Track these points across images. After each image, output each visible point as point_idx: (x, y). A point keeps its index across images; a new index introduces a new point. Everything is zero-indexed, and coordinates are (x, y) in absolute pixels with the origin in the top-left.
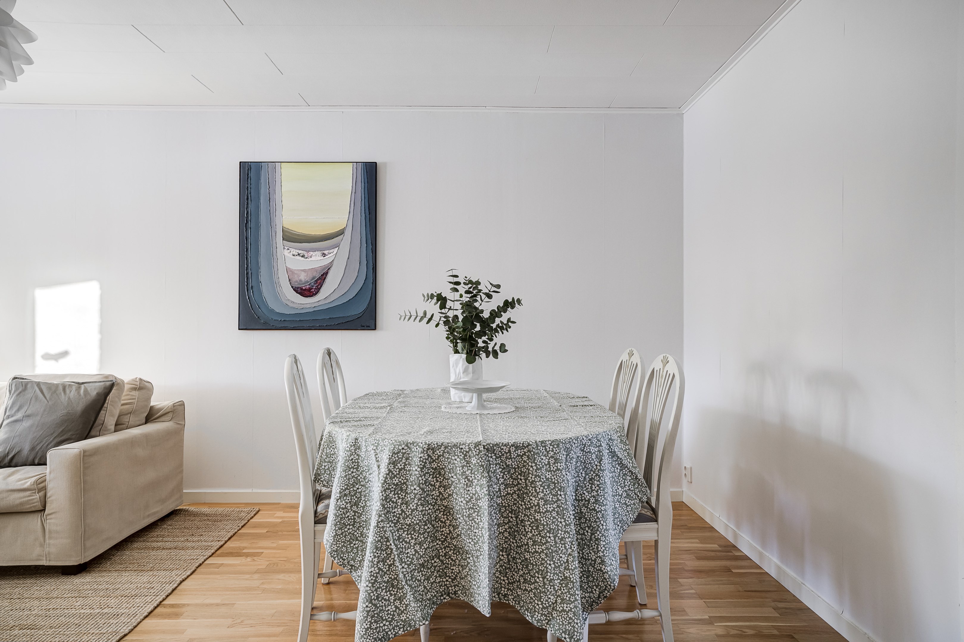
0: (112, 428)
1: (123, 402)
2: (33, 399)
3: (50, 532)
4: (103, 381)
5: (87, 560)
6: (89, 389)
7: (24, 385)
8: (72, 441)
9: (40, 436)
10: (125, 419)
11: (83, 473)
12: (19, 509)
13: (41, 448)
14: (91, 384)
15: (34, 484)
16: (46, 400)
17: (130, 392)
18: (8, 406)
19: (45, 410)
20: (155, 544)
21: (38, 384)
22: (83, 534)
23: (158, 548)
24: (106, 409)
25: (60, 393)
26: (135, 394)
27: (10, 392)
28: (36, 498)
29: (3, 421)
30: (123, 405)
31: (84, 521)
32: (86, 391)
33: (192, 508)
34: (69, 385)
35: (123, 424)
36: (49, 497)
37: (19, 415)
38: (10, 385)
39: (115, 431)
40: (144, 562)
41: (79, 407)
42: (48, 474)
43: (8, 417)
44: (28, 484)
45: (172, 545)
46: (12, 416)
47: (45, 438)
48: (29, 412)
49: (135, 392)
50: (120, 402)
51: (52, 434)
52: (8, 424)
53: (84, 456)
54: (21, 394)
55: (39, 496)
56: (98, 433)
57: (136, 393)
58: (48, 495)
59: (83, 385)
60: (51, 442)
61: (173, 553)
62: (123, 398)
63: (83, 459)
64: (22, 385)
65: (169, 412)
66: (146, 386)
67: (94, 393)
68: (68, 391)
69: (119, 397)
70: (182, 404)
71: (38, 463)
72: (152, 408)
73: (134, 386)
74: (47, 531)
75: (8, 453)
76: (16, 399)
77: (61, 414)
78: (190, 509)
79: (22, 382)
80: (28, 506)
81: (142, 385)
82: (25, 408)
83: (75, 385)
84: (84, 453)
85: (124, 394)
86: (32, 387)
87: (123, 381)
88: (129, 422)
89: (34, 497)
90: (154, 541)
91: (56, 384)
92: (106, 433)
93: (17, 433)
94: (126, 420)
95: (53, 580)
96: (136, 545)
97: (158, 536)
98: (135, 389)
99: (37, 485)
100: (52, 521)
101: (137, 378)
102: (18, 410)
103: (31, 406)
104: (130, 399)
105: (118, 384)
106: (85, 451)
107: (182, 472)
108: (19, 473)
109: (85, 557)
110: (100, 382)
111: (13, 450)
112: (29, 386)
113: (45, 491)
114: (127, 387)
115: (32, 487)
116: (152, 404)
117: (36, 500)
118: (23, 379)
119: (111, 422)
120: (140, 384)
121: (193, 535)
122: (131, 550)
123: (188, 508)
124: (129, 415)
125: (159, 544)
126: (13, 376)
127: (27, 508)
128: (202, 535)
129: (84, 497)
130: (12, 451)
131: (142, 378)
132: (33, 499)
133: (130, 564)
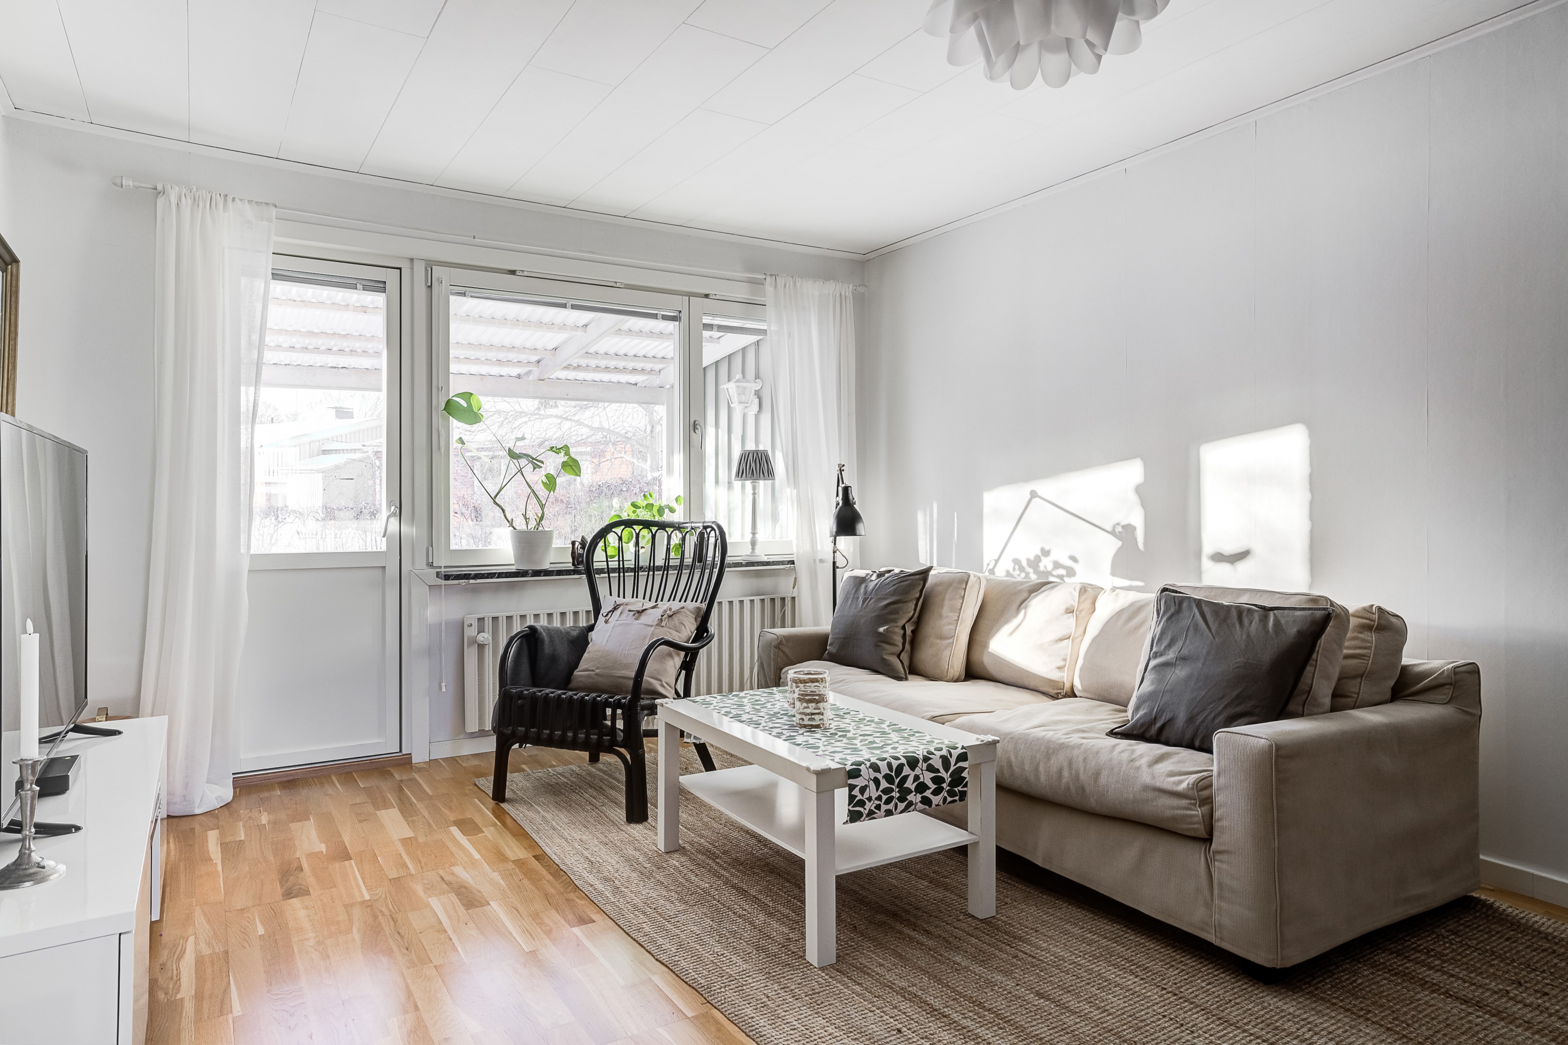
0: (1327, 701)
1: (1345, 651)
2: (1191, 628)
3: (1220, 884)
4: (1309, 609)
5: (1289, 964)
6: (1283, 621)
7: (1177, 603)
8: (1254, 719)
9: (1202, 699)
10: (1352, 686)
11: (1276, 789)
12: (1171, 826)
13: (1203, 721)
14: (1286, 612)
15: (1192, 788)
16: (1210, 635)
17: (1361, 633)
18: (1155, 636)
19: (1208, 653)
20: (1423, 972)
21: (1199, 603)
22: (1278, 911)
23: (1435, 988)
24: (1314, 663)
25: (1234, 625)
26: (1369, 638)
27: (1158, 614)
28: (1197, 816)
29: (1149, 660)
30: (1347, 657)
31: (1279, 884)
32: (1277, 623)
33: (1503, 904)
34: (1249, 610)
35: (1347, 697)
36: (1219, 820)
37: (1170, 656)
38: (1159, 601)
39: (1333, 709)
40: (1405, 1014)
41: (1267, 656)
42: (1215, 773)
43: (1156, 655)
44: (1184, 785)
45: (1469, 992)
46: (1161, 655)
47: (1211, 703)
48: (1185, 652)
49: (1369, 634)
50: (1341, 649)
51: (1222, 698)
52: (1155, 667)
53: (1277, 756)
54: (1174, 618)
55: (1202, 813)
56: (1301, 709)
57: (1372, 637)
58: (1217, 814)
59: (1271, 613)
60: (1219, 714)
61: (1478, 1018)
62: (1346, 644)
63: (1276, 761)
64: (1175, 602)
65: (1442, 685)
66: (1392, 623)
67: (1292, 631)
68: (1246, 622)
69: (1339, 641)
70: (1472, 672)
71: (1199, 746)
72: (1405, 668)
73: (1367, 621)
74: (1215, 882)
75: (1155, 718)
76: (1166, 627)
77: (1236, 663)
78: (1497, 904)
79: (1175, 597)
80: (1185, 826)
81: (1383, 622)
82: (1180, 644)
83: (1256, 611)
84: (1277, 750)
85: (1349, 635)
86: (1190, 608)
87: (1346, 611)
88: (1358, 694)
89: (1193, 812)
90: (1423, 964)
91: (1227, 606)
92: (1315, 710)
93: (1168, 687)
94: (1354, 690)
95: (1228, 978)
96: (1382, 958)
97: (1429, 952)
98: (1368, 628)
99: (1198, 792)
100: (1224, 866)
101: (1372, 606)
102: (1169, 646)
103: (1188, 642)
104: (1360, 648)
105: (1338, 616)
106: (1279, 747)
107: (1475, 818)
108: (1171, 761)
109: (1282, 959)
110: (1304, 609)
111: (1162, 714)
112: (1185, 605)
113: (1211, 805)
114: (1353, 622)
115: (1190, 793)
116: (1406, 661)
117: (1196, 819)
118: (1176, 592)
119: (1323, 690)
120: (1379, 618)
121: (1520, 984)
122: (1372, 967)
123: (1492, 900)
124: (1359, 680)
125: (1437, 977)
126: (1161, 586)
127: (1182, 827)
128: (1546, 994)
129: (1278, 838)
130: (1161, 717)
131: (1383, 606)
132: (1192, 816)
133: (1374, 1003)
